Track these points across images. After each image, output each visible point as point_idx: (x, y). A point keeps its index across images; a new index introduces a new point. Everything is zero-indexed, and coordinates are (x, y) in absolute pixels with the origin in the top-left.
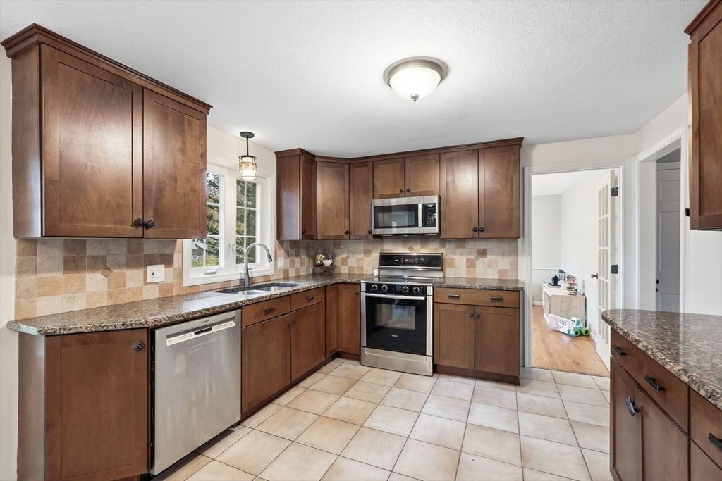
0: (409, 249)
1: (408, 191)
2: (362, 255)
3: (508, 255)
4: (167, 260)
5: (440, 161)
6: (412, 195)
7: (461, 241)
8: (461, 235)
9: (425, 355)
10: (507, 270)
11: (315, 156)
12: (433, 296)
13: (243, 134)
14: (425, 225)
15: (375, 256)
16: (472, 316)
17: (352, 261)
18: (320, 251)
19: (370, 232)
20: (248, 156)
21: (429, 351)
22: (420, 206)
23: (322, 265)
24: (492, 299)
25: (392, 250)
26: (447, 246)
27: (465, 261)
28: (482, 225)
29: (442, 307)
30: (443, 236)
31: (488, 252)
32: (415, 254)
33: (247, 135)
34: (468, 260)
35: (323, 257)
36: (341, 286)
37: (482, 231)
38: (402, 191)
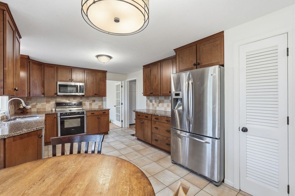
1: (73, 80)
3: (101, 101)
5: (84, 72)
6: (75, 82)
7: (88, 97)
8: (91, 95)
10: (101, 106)
11: (29, 59)
12: (86, 114)
14: (80, 92)
15: (53, 103)
16: (98, 118)
17: (39, 106)
19: (56, 94)
21: (85, 131)
22: (79, 86)
23: (24, 108)
24: (103, 113)
25: (61, 101)
26: (83, 99)
27: (89, 103)
29: (89, 117)
30: (85, 96)
31: (95, 101)
37: (97, 95)
38: (70, 80)
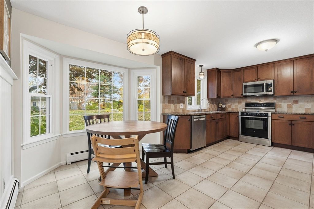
0: (259, 101)
1: (259, 79)
2: (237, 104)
3: (310, 102)
4: (183, 102)
5: (274, 66)
6: (261, 80)
7: (284, 97)
8: (285, 94)
9: (268, 138)
10: (310, 109)
11: (220, 70)
12: (271, 117)
13: (200, 66)
14: (267, 91)
15: (243, 104)
16: (290, 124)
17: (233, 106)
18: (220, 102)
19: (242, 95)
20: (201, 72)
21: (269, 137)
22: (265, 84)
23: (221, 107)
24: (300, 118)
25: (251, 101)
26: (277, 99)
28: (295, 90)
29: (275, 121)
30: (275, 95)
31: (299, 101)
32: (261, 103)
33: (201, 66)
34: (288, 105)
35: (222, 104)
36: (231, 114)
37: (295, 92)
38: (256, 79)
